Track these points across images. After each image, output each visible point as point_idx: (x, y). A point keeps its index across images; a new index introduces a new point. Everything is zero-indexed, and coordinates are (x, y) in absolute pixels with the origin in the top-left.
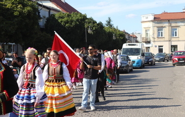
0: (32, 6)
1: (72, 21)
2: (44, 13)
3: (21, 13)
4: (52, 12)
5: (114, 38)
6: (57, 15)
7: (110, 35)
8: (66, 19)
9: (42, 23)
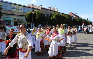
0: (70, 17)
1: (79, 19)
2: (73, 18)
3: (68, 18)
4: (74, 18)
5: (89, 23)
6: (75, 18)
7: (88, 22)
8: (77, 19)
9: (72, 20)
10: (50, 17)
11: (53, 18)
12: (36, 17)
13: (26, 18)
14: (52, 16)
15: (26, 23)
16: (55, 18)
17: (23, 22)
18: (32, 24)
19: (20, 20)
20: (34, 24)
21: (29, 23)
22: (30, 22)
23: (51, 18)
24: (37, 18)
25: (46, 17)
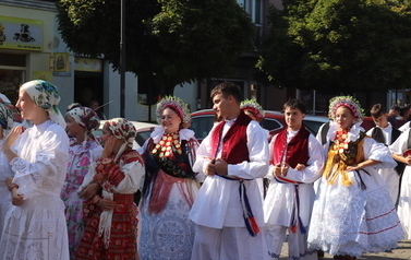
10: (277, 20)
11: (310, 24)
12: (156, 19)
13: (64, 19)
14: (300, 8)
15: (60, 64)
16: (322, 30)
17: (33, 60)
18: (113, 77)
19: (9, 33)
20: (132, 79)
21: (91, 66)
22: (103, 62)
23: (294, 28)
24: (163, 25)
25: (244, 20)
